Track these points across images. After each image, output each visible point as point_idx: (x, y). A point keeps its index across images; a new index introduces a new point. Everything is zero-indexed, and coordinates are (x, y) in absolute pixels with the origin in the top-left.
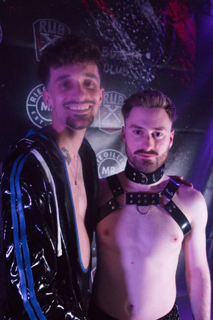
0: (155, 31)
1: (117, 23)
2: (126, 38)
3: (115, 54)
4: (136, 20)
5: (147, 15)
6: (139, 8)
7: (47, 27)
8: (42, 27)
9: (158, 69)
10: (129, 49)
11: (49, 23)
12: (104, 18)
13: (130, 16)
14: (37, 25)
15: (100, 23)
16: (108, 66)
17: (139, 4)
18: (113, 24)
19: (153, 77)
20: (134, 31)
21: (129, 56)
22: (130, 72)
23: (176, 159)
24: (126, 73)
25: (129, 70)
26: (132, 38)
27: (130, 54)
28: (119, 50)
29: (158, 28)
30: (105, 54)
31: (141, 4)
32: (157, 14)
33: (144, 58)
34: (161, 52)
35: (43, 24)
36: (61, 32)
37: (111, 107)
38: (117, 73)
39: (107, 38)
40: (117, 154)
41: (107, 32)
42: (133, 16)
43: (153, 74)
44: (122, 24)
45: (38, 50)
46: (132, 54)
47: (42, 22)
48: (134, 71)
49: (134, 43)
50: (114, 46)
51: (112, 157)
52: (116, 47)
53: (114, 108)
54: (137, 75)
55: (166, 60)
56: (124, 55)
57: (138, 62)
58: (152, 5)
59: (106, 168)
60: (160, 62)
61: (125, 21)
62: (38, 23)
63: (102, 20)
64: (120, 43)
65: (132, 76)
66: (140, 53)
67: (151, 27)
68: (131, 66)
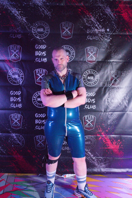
0: (112, 19)
1: (94, 18)
2: (98, 24)
3: (92, 31)
4: (102, 16)
5: (107, 13)
6: (104, 11)
7: (65, 25)
8: (63, 25)
9: (113, 35)
10: (99, 28)
11: (66, 23)
12: (88, 18)
13: (100, 14)
14: (62, 25)
15: (86, 20)
16: (89, 36)
17: (104, 9)
18: (92, 19)
19: (111, 39)
20: (101, 21)
21: (99, 31)
22: (99, 38)
23: (123, 74)
24: (97, 38)
25: (99, 37)
26: (100, 24)
27: (99, 30)
28: (94, 29)
29: (113, 17)
30: (88, 32)
31: (105, 8)
32: (113, 12)
33: (106, 31)
34: (115, 27)
35: (64, 24)
36: (70, 26)
37: (91, 53)
38: (93, 38)
39: (89, 25)
40: (94, 72)
41: (89, 23)
42: (101, 14)
43: (111, 38)
44: (96, 18)
45: (62, 33)
46: (100, 30)
47: (63, 23)
48: (101, 37)
49: (101, 25)
50: (92, 28)
51: (92, 72)
52: (93, 28)
53: (92, 53)
54: (103, 39)
55: (117, 31)
56: (97, 31)
57: (103, 33)
58: (110, 8)
59: (89, 77)
60: (114, 32)
61: (97, 17)
62: (62, 24)
63: (87, 18)
64: (95, 26)
65: (100, 39)
66: (104, 29)
67: (110, 17)
68: (100, 35)
